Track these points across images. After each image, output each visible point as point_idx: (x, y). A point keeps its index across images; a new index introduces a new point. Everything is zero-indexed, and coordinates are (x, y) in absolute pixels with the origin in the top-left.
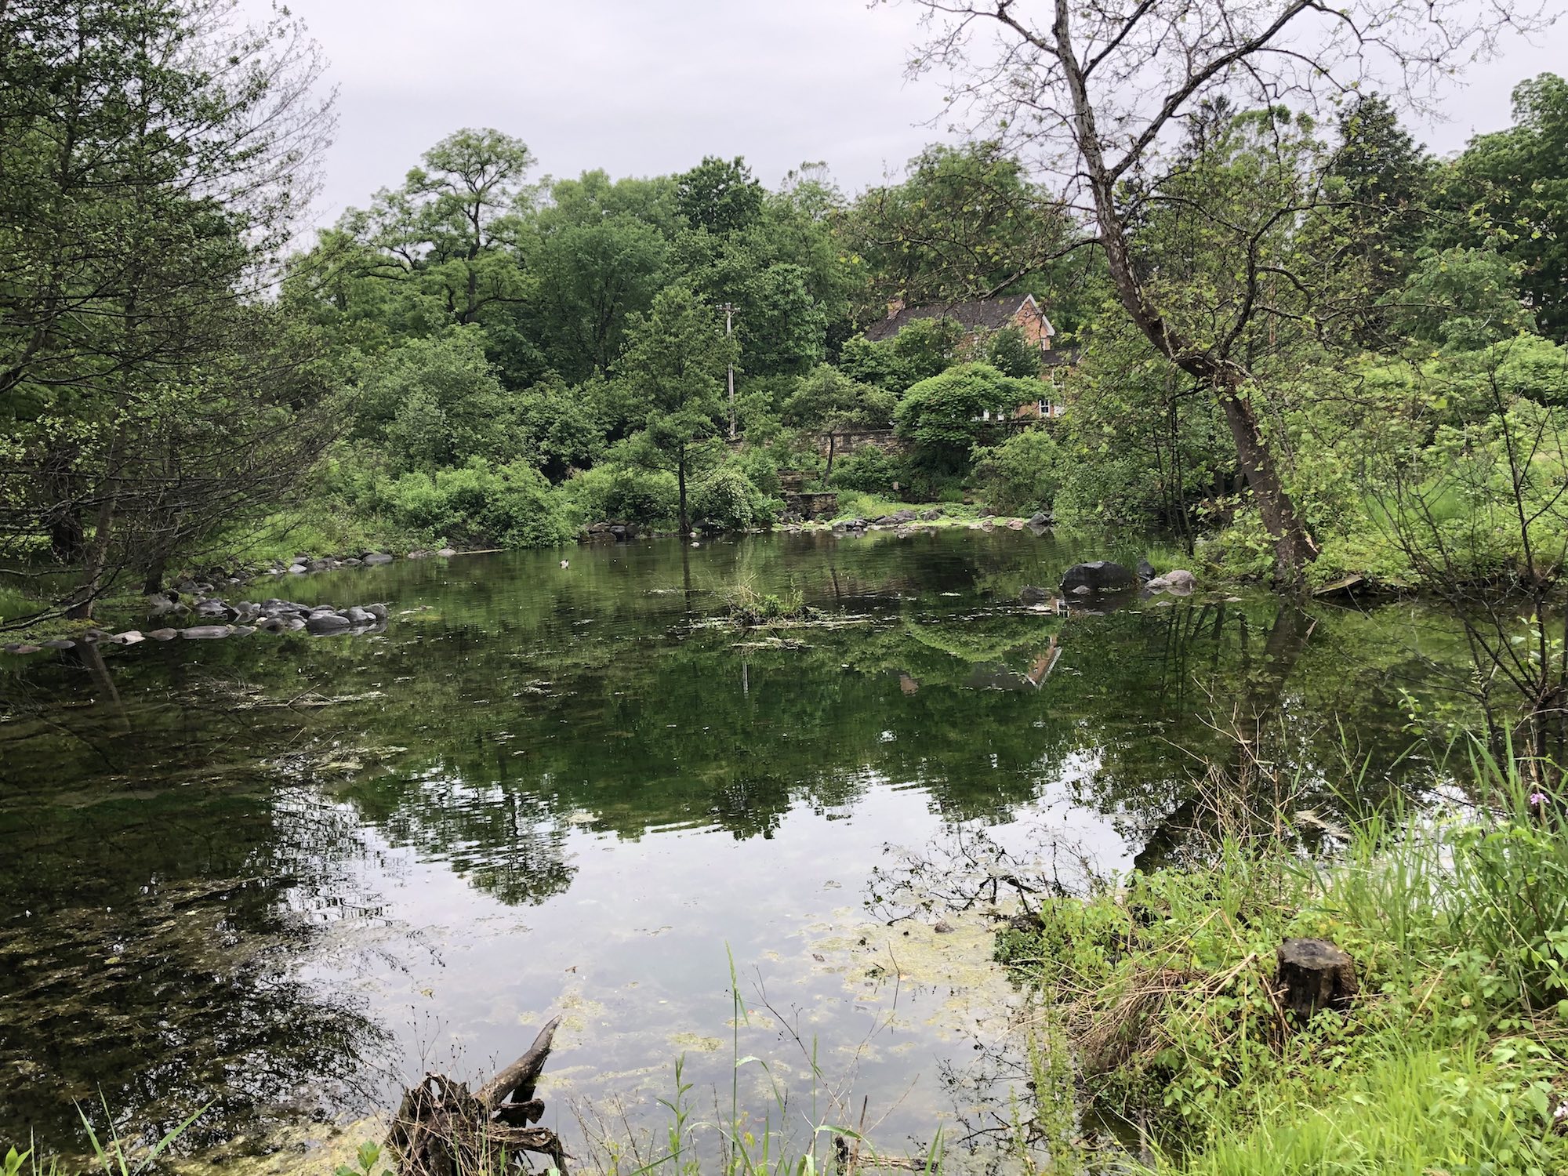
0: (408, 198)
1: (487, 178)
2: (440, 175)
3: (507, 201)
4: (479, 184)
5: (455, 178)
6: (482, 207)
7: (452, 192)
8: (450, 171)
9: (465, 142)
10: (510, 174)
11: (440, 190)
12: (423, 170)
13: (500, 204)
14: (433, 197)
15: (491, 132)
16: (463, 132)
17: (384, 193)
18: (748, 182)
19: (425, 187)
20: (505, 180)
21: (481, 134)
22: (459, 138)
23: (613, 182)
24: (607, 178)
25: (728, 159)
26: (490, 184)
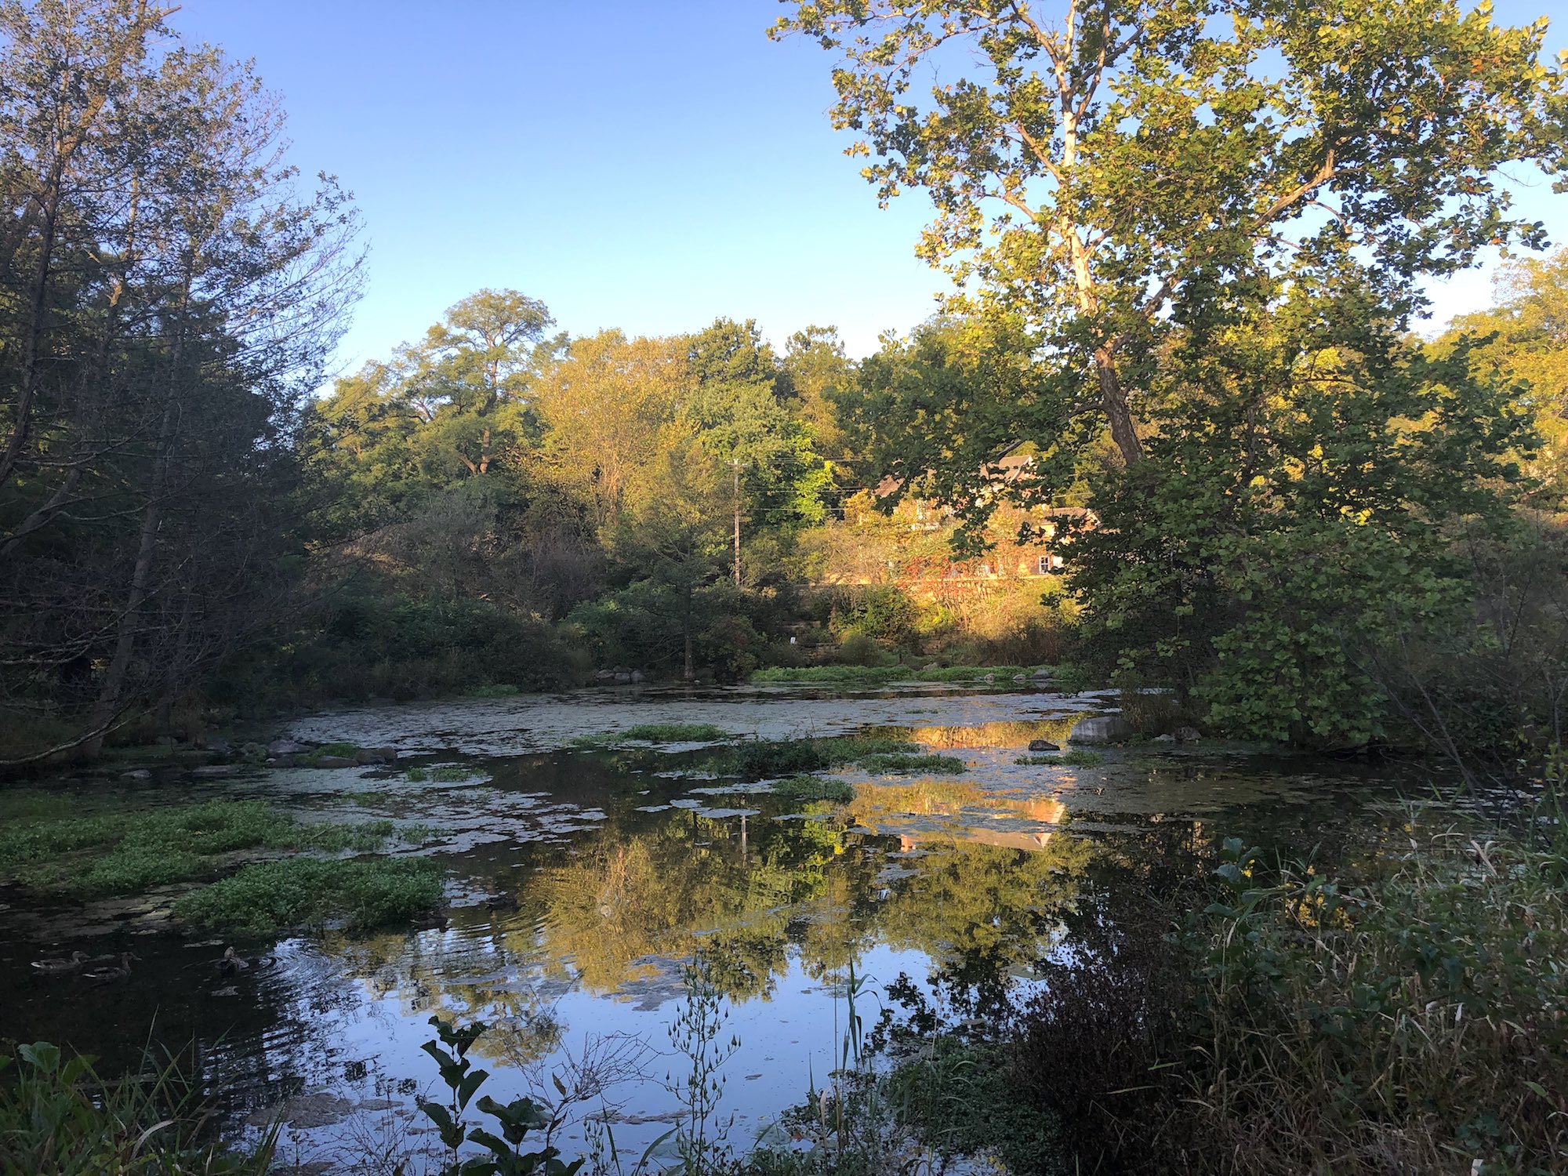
0: (429, 352)
1: (506, 336)
2: (462, 331)
3: (524, 356)
4: (499, 341)
5: (474, 334)
6: (499, 363)
7: (472, 349)
8: (472, 328)
9: (487, 301)
10: (529, 332)
11: (460, 346)
12: (445, 326)
13: (518, 360)
14: (454, 352)
15: (512, 293)
16: (484, 292)
17: (404, 347)
19: (447, 342)
20: (523, 338)
21: (502, 294)
22: (482, 297)
23: (630, 341)
24: (624, 339)
25: (740, 321)
26: (510, 340)
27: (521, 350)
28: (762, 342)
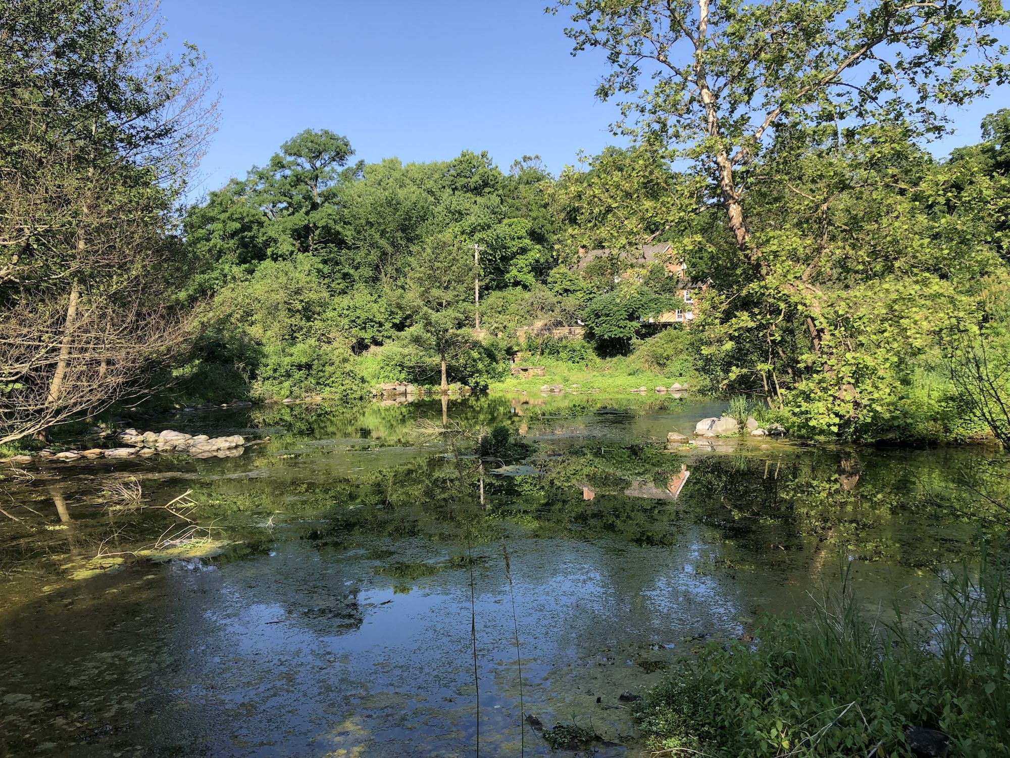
0: (272, 173)
1: (323, 162)
2: (292, 158)
3: (335, 176)
4: (318, 165)
5: (302, 161)
7: (300, 170)
8: (300, 156)
9: (309, 138)
10: (338, 159)
11: (292, 168)
12: (282, 154)
14: (288, 172)
15: (326, 132)
16: (308, 132)
17: (255, 170)
19: (283, 167)
20: (335, 163)
21: (320, 133)
22: (306, 135)
23: (403, 166)
24: (400, 163)
25: (478, 152)
26: (324, 165)
27: (333, 170)
28: (494, 166)
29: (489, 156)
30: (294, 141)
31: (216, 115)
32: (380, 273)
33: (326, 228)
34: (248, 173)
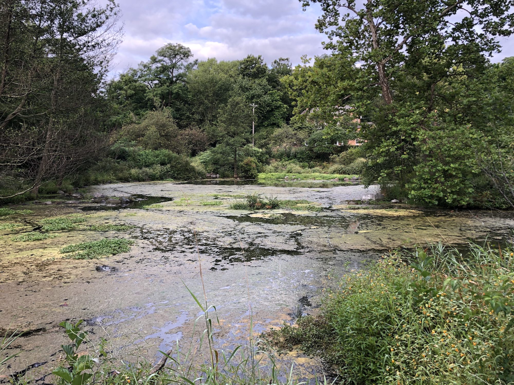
0: (151, 65)
1: (177, 60)
2: (162, 58)
3: (183, 67)
4: (174, 61)
5: (166, 59)
6: (174, 69)
7: (165, 64)
9: (170, 47)
10: (185, 58)
11: (161, 63)
12: (156, 56)
13: (181, 68)
14: (159, 65)
15: (179, 45)
16: (170, 44)
17: (142, 63)
18: (262, 64)
19: (157, 62)
20: (182, 61)
21: (175, 45)
22: (169, 46)
23: (218, 62)
24: (216, 61)
25: (256, 56)
26: (177, 62)
29: (262, 58)
30: (163, 49)
31: (122, 34)
32: (204, 117)
33: (177, 94)
34: (139, 65)
